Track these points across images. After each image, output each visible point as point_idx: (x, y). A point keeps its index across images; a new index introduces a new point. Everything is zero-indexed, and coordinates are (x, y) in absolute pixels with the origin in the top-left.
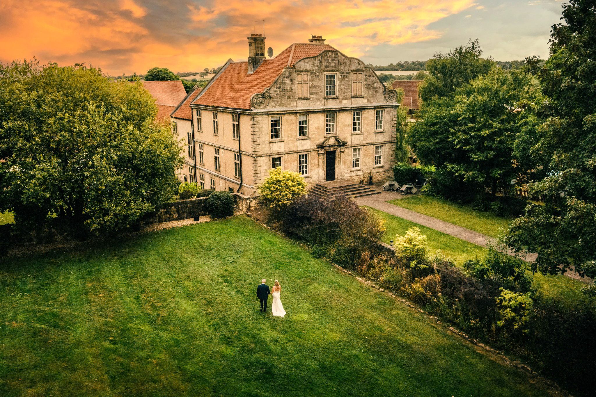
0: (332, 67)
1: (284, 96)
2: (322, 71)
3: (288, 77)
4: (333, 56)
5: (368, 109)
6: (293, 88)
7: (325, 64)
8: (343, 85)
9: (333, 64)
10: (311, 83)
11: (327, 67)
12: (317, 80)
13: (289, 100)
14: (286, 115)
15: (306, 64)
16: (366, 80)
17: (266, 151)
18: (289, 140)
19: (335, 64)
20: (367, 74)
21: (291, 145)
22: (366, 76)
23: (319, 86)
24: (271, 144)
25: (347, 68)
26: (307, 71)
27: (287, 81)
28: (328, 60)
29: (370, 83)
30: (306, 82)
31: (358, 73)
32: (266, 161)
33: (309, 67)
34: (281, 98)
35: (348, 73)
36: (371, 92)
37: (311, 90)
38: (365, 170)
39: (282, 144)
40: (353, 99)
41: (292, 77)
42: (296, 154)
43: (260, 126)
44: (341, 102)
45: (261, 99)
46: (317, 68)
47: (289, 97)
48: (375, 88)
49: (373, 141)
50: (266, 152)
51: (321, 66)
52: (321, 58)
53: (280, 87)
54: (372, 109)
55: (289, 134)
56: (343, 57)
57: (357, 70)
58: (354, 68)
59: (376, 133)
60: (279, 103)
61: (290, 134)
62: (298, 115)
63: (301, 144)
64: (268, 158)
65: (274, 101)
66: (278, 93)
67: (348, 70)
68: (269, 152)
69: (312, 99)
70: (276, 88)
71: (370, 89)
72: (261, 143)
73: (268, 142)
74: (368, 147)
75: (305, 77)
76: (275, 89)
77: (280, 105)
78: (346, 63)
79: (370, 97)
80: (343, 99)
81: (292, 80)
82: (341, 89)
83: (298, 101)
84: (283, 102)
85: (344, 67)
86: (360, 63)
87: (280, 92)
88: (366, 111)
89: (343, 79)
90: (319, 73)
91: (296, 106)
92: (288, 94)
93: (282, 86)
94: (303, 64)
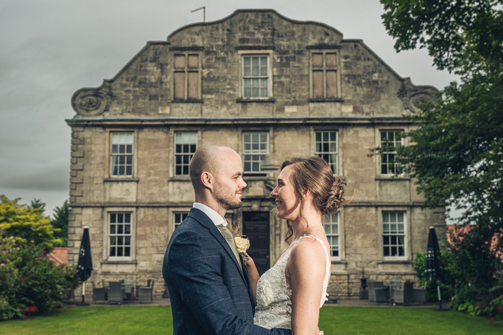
0: (258, 40)
1: (144, 96)
2: (232, 49)
3: (154, 60)
4: (259, 20)
5: (354, 125)
6: (165, 80)
7: (239, 35)
8: (287, 76)
9: (259, 36)
10: (206, 72)
11: (242, 40)
12: (221, 65)
13: (153, 102)
14: (146, 130)
15: (195, 37)
16: (346, 67)
17: (97, 197)
18: (151, 181)
19: (265, 34)
20: (351, 55)
21: (155, 190)
22: (346, 57)
23: (225, 78)
24: (107, 185)
25: (296, 44)
26: (196, 48)
27: (151, 67)
28: (245, 28)
29: (360, 72)
30: (193, 70)
31: (324, 51)
32: (93, 217)
33: (199, 42)
34: (136, 98)
35: (300, 53)
36: (362, 91)
37: (205, 84)
38: (352, 265)
39: (133, 186)
40: (312, 105)
41: (162, 59)
42: (165, 210)
43: (87, 147)
44: (281, 109)
45: (93, 98)
46: (220, 43)
47: (153, 97)
48: (376, 82)
49: (373, 199)
50: (96, 200)
51: (229, 39)
52: (231, 24)
53: (135, 79)
54: (367, 125)
55: (151, 168)
56: (285, 23)
57: (321, 46)
58: (312, 41)
59: (380, 180)
60: (131, 107)
61: (153, 168)
62: (172, 131)
63: (177, 191)
64: (99, 211)
65: (120, 103)
66: (131, 88)
67: (300, 46)
68: (102, 200)
69: (207, 102)
70: (127, 80)
71: (359, 84)
72: (86, 181)
73: (101, 181)
74: (361, 211)
75: (193, 61)
76: (124, 82)
77: (133, 111)
78: (293, 34)
79: (362, 102)
80: (287, 104)
81: (162, 67)
82: (281, 84)
83: (173, 105)
84: (139, 105)
85: (289, 40)
86: (330, 32)
87: (134, 86)
88: (351, 131)
89: (287, 65)
90: (226, 53)
91: (170, 115)
92: (153, 91)
93: (139, 77)
94: (188, 36)
